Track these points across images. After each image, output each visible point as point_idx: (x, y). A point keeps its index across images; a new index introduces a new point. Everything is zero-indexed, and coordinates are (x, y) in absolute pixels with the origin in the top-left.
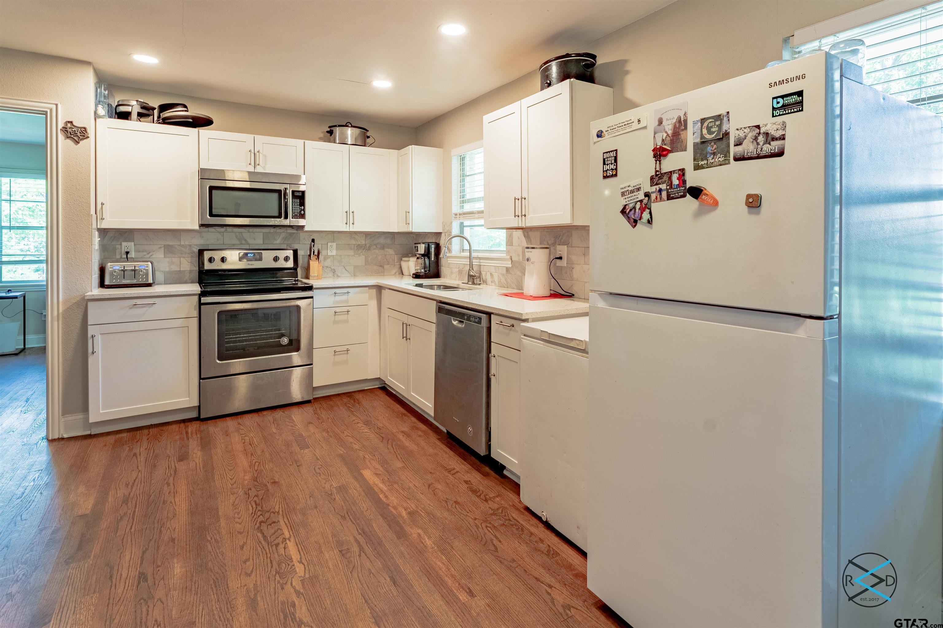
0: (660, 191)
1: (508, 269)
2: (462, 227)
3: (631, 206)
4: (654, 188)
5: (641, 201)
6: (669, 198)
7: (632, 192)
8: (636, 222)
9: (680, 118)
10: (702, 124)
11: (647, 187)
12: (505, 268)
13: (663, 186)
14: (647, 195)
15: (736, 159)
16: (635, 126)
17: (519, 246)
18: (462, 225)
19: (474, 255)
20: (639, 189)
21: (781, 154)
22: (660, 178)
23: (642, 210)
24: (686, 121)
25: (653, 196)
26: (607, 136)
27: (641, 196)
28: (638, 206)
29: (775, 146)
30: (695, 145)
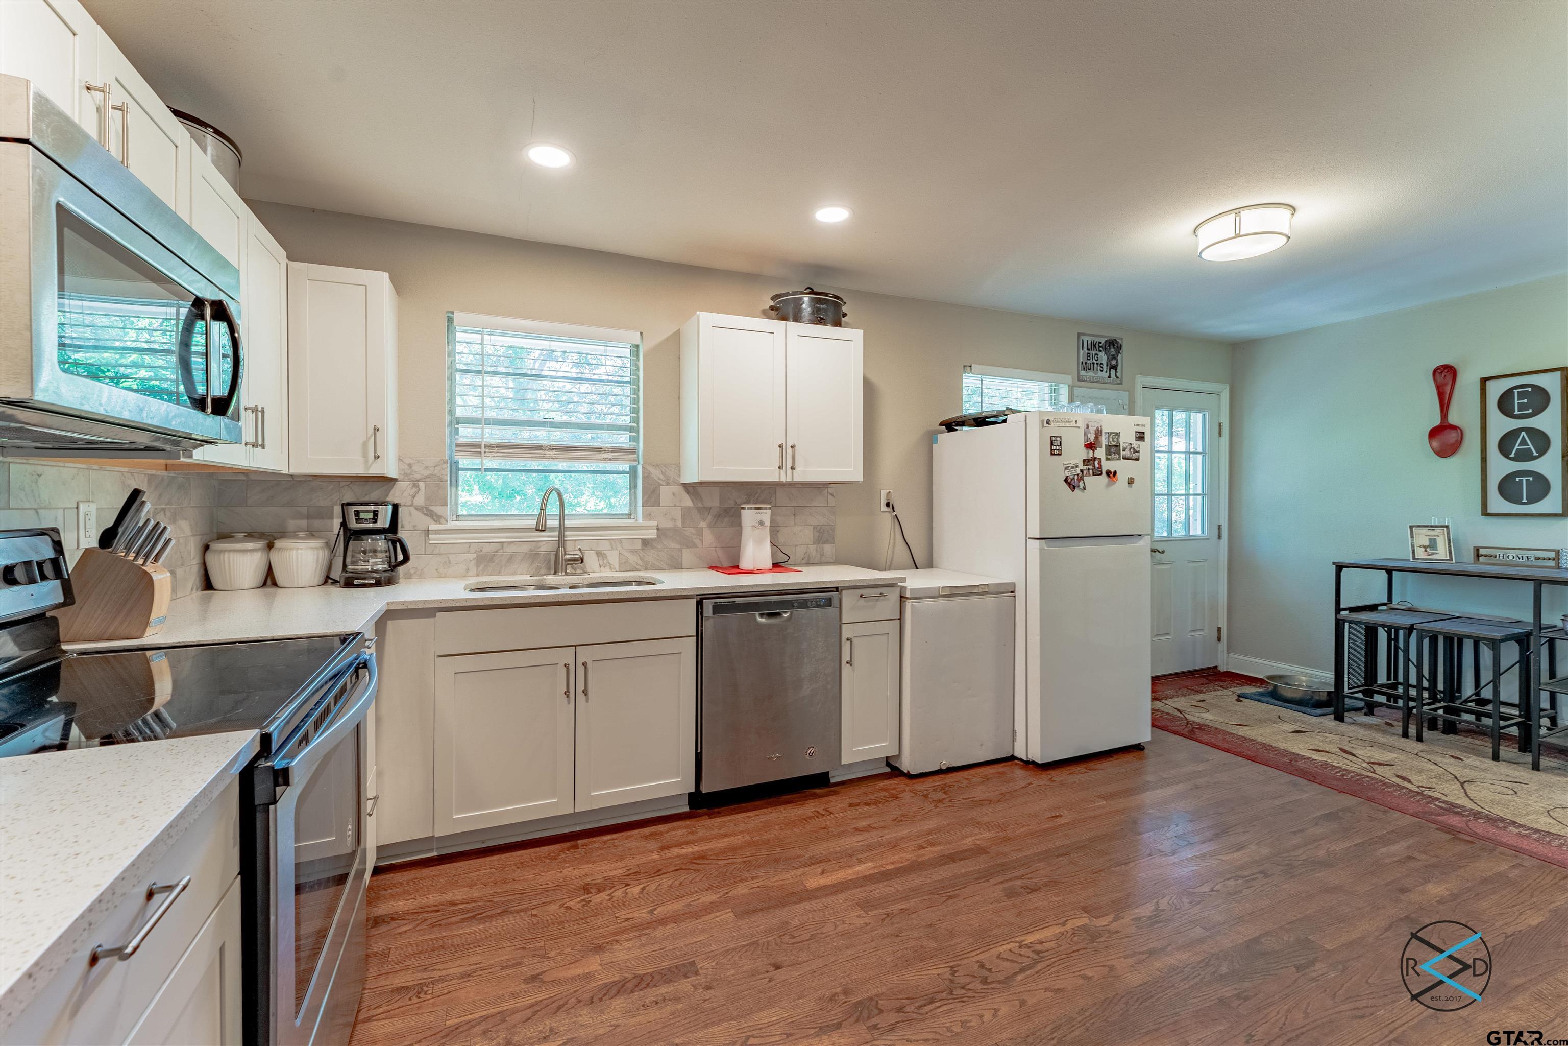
0: (1089, 469)
1: (646, 543)
2: (454, 470)
3: (1072, 477)
4: (1085, 468)
5: (1078, 475)
6: (1094, 475)
7: (1073, 468)
8: (1074, 487)
9: (1098, 428)
10: (1109, 436)
11: (1081, 466)
12: (640, 540)
13: (1091, 467)
14: (1082, 471)
15: (1124, 458)
16: (1073, 424)
17: (675, 506)
18: (454, 467)
19: (568, 523)
20: (1077, 467)
21: (1137, 459)
22: (1089, 462)
23: (1079, 480)
24: (1101, 430)
25: (1085, 472)
26: (1052, 425)
27: (1078, 472)
28: (1076, 477)
29: (1135, 455)
30: (1106, 446)
